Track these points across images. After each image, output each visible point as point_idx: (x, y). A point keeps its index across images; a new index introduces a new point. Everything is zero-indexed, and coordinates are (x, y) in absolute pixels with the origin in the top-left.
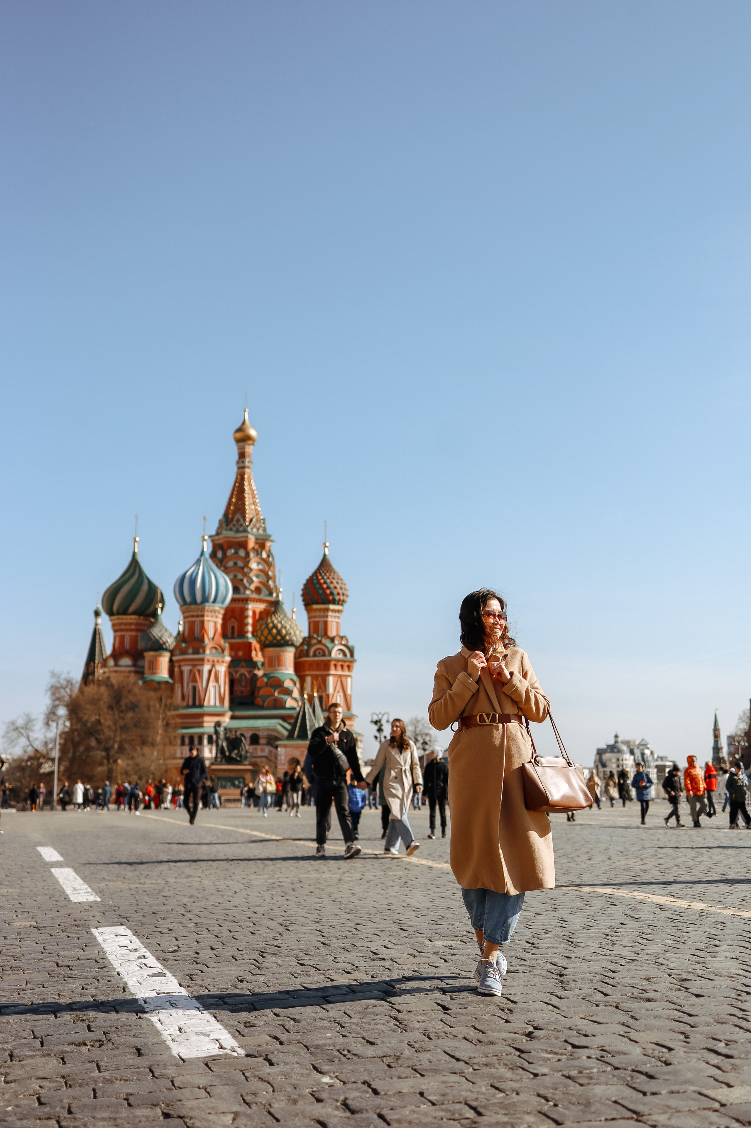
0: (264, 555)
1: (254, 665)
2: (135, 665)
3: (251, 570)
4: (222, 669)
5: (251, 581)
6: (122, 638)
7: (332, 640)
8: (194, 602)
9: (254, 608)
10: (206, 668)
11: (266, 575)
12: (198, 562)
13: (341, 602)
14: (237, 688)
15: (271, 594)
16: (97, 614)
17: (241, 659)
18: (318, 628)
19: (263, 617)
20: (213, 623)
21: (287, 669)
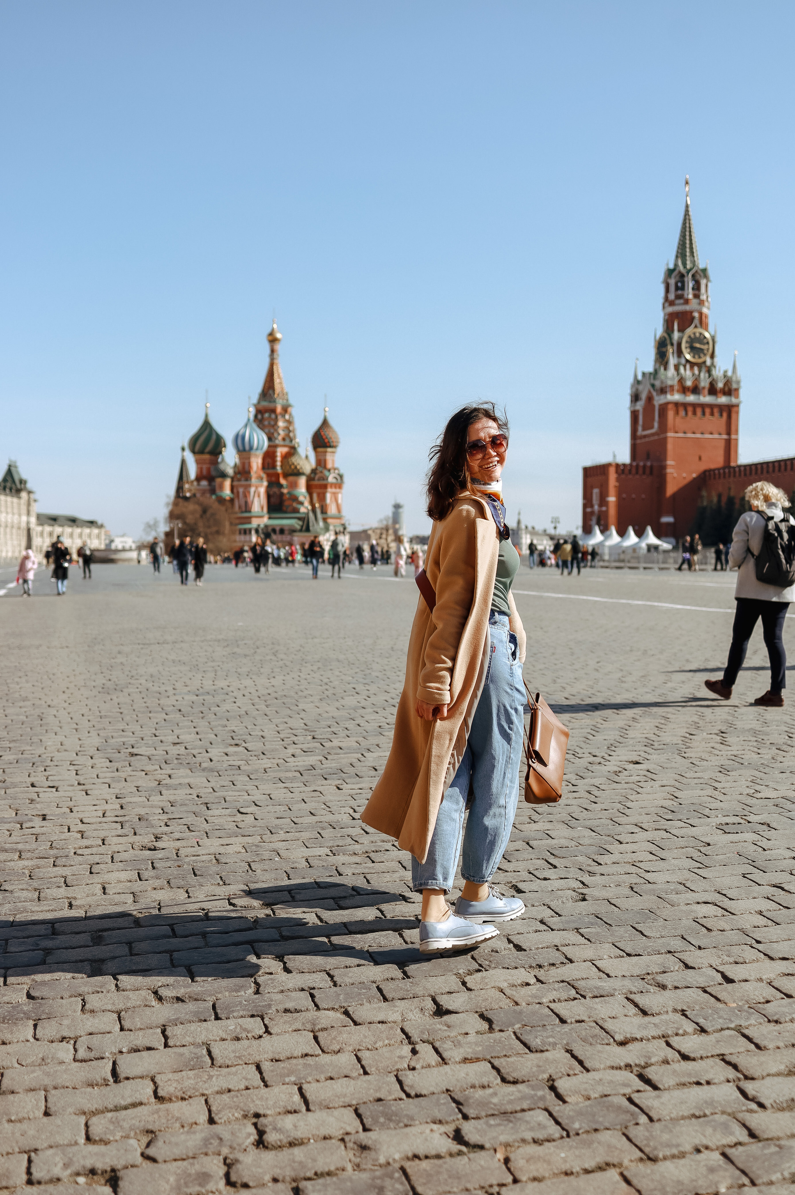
0: (287, 417)
1: (281, 486)
2: (210, 484)
3: (279, 427)
4: (262, 490)
5: (279, 434)
6: (201, 469)
7: (329, 470)
8: (244, 450)
9: (281, 451)
10: (252, 490)
11: (288, 429)
12: (246, 426)
13: (335, 447)
14: (272, 500)
15: (291, 441)
16: (183, 449)
17: (273, 483)
18: (321, 463)
19: (286, 457)
20: (256, 462)
21: (302, 489)
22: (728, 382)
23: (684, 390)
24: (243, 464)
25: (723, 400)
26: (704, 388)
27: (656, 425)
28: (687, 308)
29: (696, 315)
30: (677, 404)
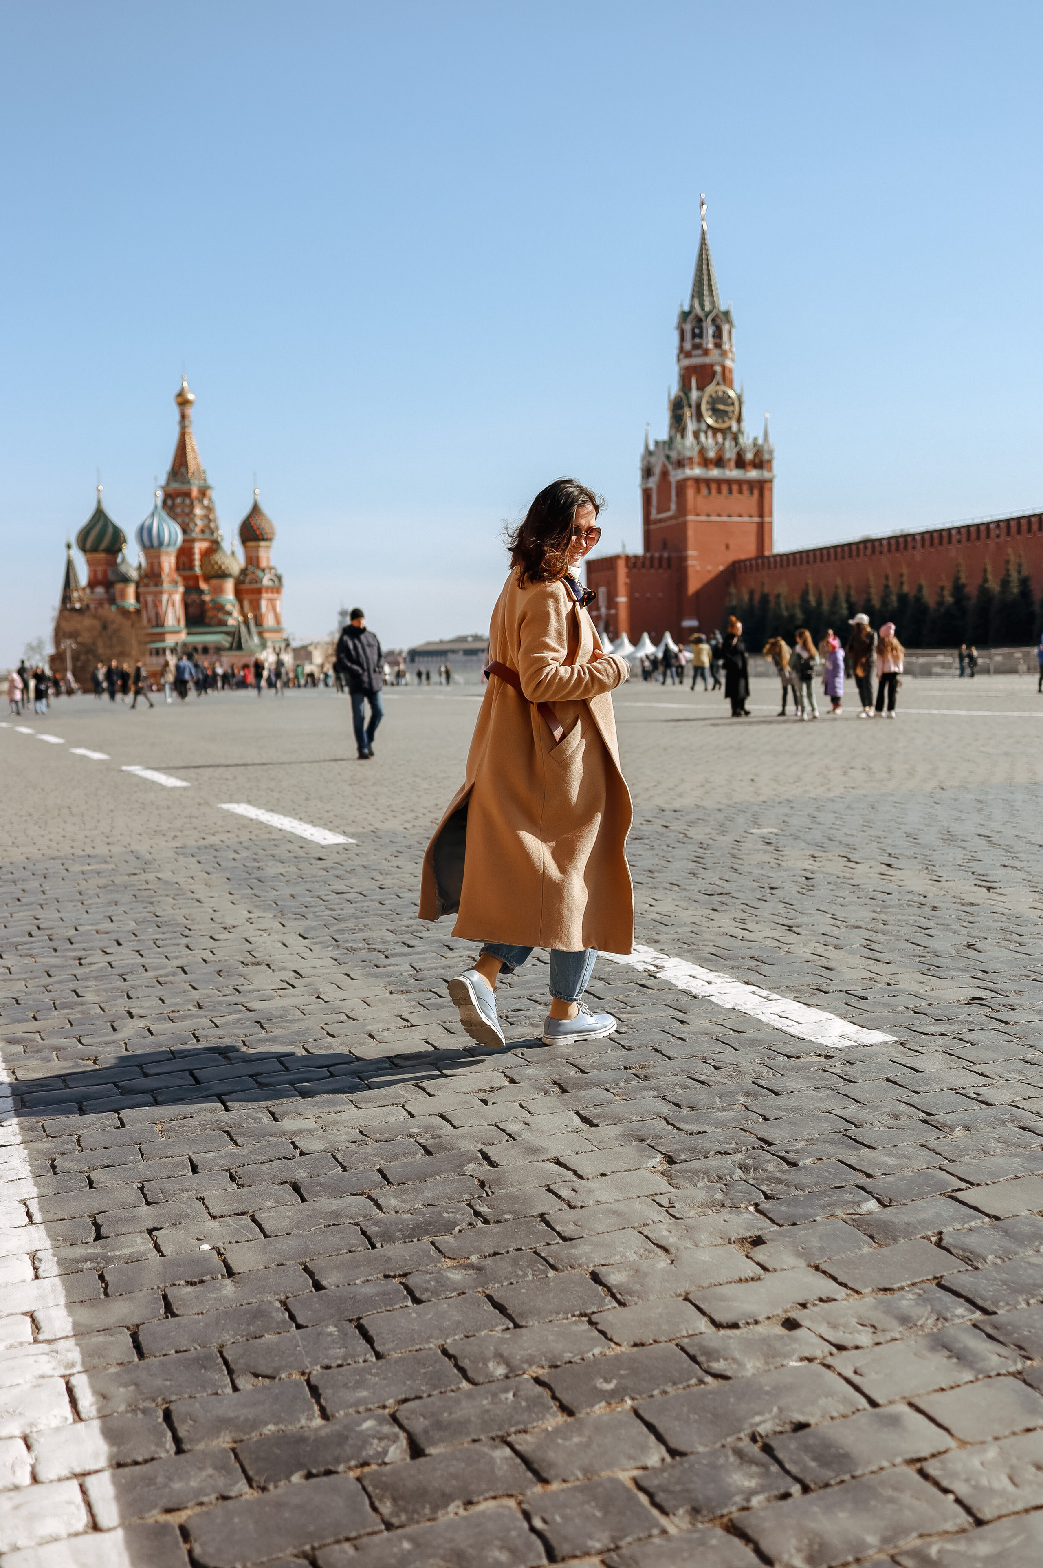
0: (206, 502)
1: (202, 592)
2: (107, 592)
3: (196, 515)
4: (178, 598)
5: (196, 525)
6: (95, 572)
7: (263, 570)
8: (152, 546)
9: (199, 547)
10: (165, 597)
11: (207, 518)
12: (153, 515)
13: (269, 540)
14: (191, 610)
15: (212, 533)
16: (69, 546)
17: (192, 589)
18: (253, 561)
19: (207, 554)
20: (168, 562)
21: (229, 596)
22: (758, 452)
23: (706, 462)
24: (151, 565)
25: (753, 474)
26: (730, 460)
27: (673, 506)
28: (707, 360)
29: (718, 369)
30: (697, 481)
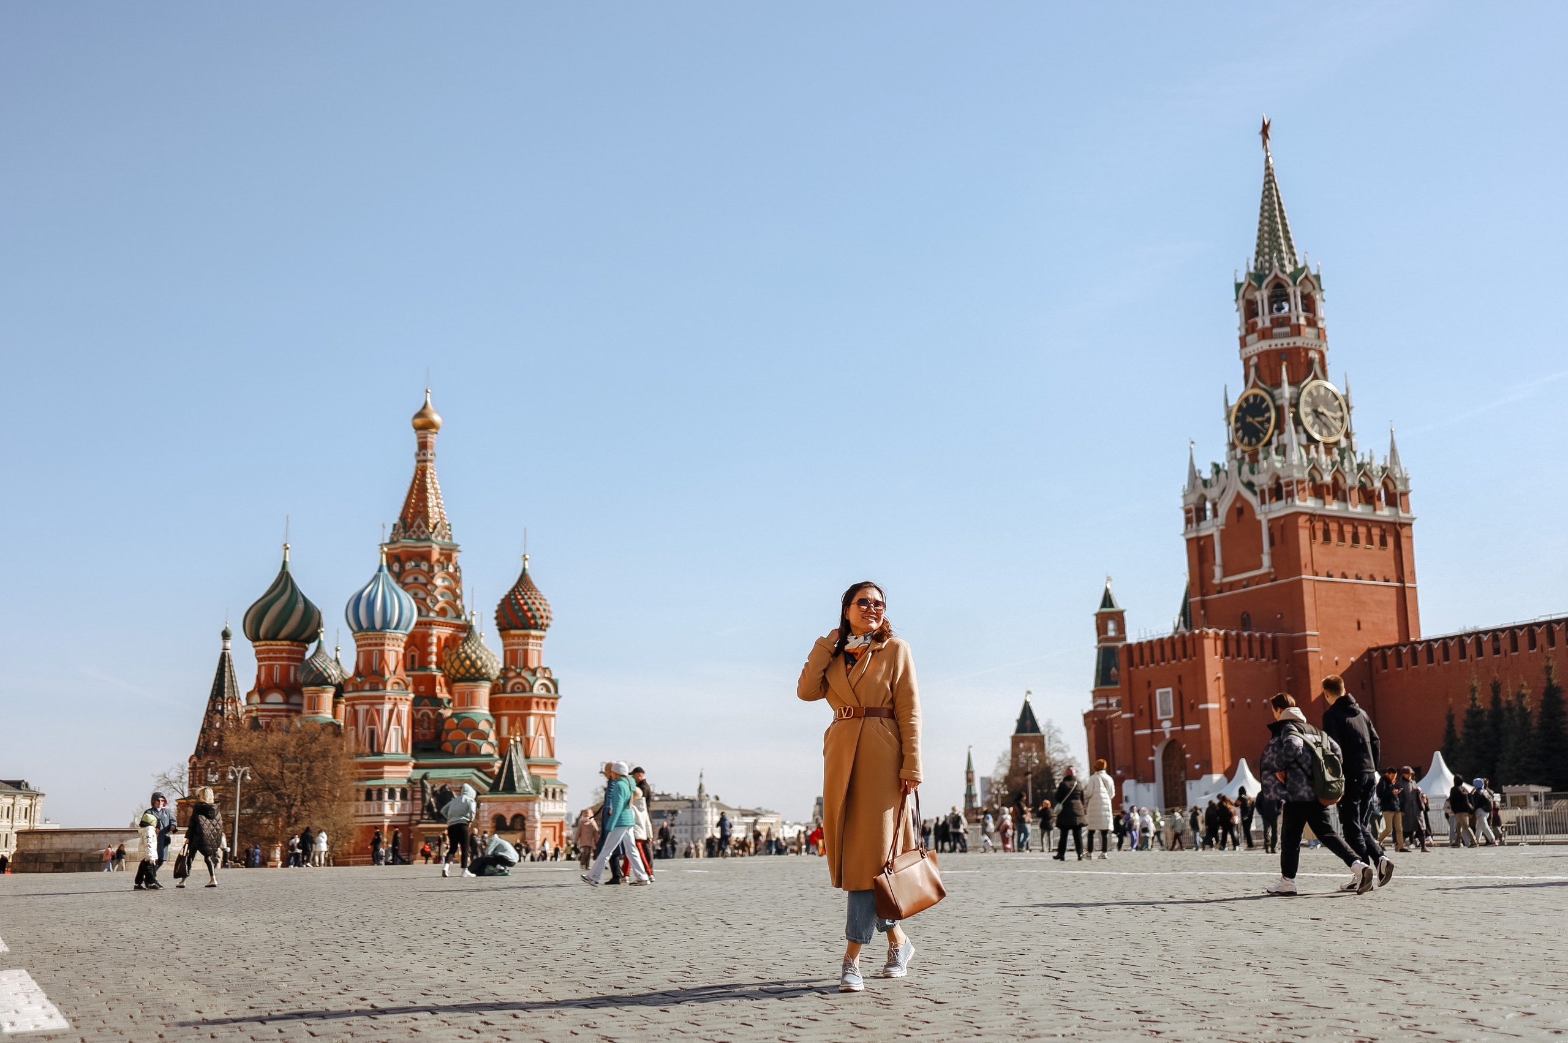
0: (451, 569)
1: (439, 703)
2: (288, 702)
3: (436, 587)
4: (405, 708)
5: (436, 601)
7: (534, 672)
8: (372, 627)
10: (387, 707)
11: (453, 593)
12: (376, 578)
13: (542, 627)
14: (423, 729)
15: (459, 616)
16: (226, 635)
17: (425, 696)
18: (516, 660)
19: (451, 643)
20: (394, 652)
21: (481, 710)
23: (1319, 491)
24: (369, 656)
25: (1384, 513)
26: (1351, 488)
27: (1266, 560)
28: (1299, 342)
29: (1313, 354)
30: (1312, 517)
